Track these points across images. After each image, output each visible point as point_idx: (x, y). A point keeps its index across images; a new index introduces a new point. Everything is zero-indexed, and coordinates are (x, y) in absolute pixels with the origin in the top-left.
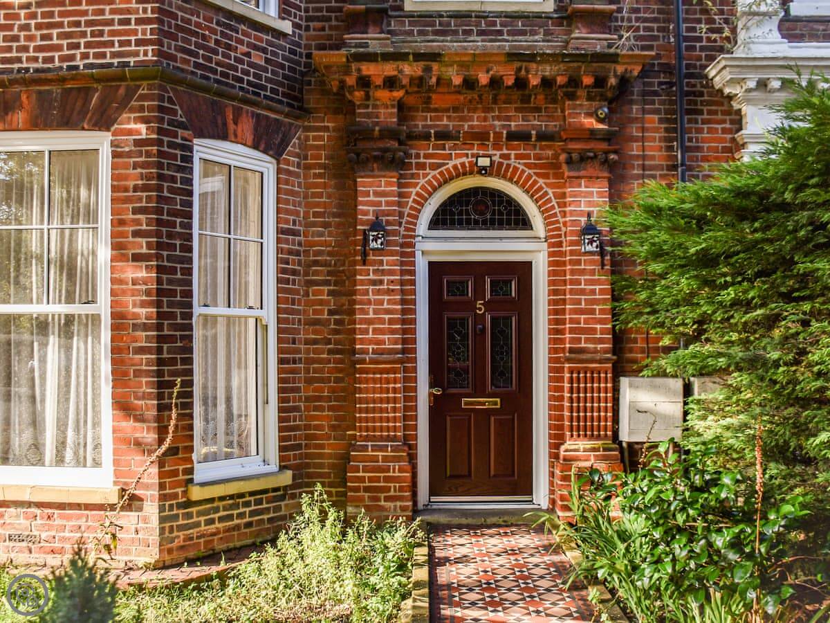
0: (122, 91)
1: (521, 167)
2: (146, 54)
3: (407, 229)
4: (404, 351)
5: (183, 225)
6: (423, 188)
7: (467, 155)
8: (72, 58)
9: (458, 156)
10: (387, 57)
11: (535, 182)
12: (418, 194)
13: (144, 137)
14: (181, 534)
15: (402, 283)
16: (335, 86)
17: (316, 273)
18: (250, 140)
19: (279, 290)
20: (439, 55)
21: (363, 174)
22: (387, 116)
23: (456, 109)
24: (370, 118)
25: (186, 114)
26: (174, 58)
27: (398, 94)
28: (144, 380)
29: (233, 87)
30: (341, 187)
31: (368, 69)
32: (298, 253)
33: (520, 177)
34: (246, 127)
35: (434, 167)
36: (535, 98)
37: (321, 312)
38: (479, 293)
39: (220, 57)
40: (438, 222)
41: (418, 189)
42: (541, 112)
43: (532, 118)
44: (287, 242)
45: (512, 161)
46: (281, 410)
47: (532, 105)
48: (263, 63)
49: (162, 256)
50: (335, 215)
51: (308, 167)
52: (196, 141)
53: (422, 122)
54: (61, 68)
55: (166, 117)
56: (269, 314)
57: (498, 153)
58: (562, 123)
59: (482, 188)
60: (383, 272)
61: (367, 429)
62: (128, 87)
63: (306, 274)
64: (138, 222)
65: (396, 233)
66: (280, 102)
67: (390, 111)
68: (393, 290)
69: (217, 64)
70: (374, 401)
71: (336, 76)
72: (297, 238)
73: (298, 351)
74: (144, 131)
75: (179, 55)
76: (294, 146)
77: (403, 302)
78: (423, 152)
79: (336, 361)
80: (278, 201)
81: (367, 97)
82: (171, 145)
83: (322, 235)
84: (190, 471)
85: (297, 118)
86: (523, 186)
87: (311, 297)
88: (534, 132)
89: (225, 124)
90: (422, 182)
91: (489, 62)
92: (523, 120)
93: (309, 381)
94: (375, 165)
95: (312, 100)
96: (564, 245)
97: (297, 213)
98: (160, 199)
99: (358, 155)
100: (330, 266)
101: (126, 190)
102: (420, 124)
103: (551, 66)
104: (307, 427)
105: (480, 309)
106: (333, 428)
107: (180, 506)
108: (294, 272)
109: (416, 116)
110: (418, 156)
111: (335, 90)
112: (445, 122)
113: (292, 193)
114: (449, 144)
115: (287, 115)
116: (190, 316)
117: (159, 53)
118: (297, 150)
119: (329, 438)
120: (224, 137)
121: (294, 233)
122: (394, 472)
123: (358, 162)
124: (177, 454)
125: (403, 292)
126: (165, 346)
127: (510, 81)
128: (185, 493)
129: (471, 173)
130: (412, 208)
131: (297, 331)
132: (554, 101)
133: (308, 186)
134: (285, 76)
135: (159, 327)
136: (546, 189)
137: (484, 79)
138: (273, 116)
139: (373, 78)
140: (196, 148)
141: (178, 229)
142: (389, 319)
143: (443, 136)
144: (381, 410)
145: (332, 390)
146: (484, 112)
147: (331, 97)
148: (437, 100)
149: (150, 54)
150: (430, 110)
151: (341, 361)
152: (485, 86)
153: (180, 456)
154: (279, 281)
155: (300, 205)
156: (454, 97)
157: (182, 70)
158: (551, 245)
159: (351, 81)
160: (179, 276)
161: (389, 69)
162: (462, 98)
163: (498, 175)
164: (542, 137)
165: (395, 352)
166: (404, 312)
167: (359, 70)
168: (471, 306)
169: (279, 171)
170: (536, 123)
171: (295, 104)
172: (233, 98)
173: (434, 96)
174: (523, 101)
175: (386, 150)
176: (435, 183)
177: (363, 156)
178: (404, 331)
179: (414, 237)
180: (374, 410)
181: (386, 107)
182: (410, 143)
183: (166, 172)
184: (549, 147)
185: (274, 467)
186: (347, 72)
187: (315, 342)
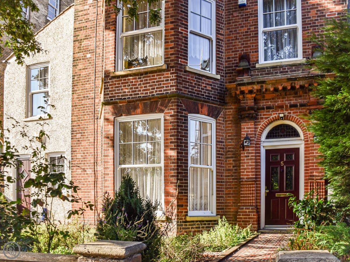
0: (167, 101)
1: (295, 116)
2: (173, 90)
3: (257, 139)
4: (256, 178)
5: (185, 140)
6: (262, 125)
7: (277, 114)
8: (153, 92)
9: (274, 114)
10: (249, 84)
11: (299, 121)
12: (261, 128)
13: (173, 114)
14: (183, 230)
15: (256, 156)
16: (233, 95)
17: (229, 154)
18: (206, 113)
19: (217, 160)
20: (265, 81)
21: (243, 122)
22: (251, 103)
23: (273, 99)
24: (245, 104)
25: (185, 106)
26: (181, 90)
27: (254, 95)
28: (173, 185)
29: (201, 97)
30: (236, 127)
31: (243, 88)
32: (223, 148)
33: (294, 120)
34: (205, 110)
35: (266, 118)
36: (299, 93)
37: (230, 167)
38: (282, 159)
39: (196, 88)
40: (269, 136)
41: (261, 126)
42: (301, 97)
43: (298, 99)
44: (219, 145)
45: (292, 115)
46: (217, 197)
47: (298, 95)
48: (211, 89)
49: (178, 149)
50: (234, 136)
51: (226, 121)
52: (189, 115)
53: (263, 104)
54: (150, 95)
55: (179, 108)
56: (214, 167)
57: (287, 112)
58: (309, 100)
59: (283, 124)
60: (249, 153)
61: (244, 203)
62: (168, 99)
63: (226, 155)
64: (171, 139)
65: (253, 140)
66: (217, 101)
67: (251, 101)
68: (252, 159)
69: (195, 91)
70: (246, 194)
71: (233, 91)
72: (223, 144)
73: (223, 179)
74: (173, 112)
75: (183, 89)
76: (222, 115)
77: (256, 162)
78: (262, 114)
79: (235, 182)
80: (217, 132)
81: (244, 97)
82: (181, 116)
83: (230, 142)
84: (187, 212)
85: (223, 106)
86: (295, 122)
87: (227, 162)
88: (298, 104)
89: (198, 109)
90: (262, 123)
91: (281, 82)
92: (296, 100)
93: (227, 188)
94: (247, 119)
95: (227, 99)
96: (309, 141)
97: (223, 136)
98: (178, 132)
99: (241, 116)
100: (233, 152)
101: (168, 130)
102: (262, 104)
103: (302, 81)
104: (226, 203)
105: (282, 164)
106: (234, 203)
107: (183, 222)
108: (222, 154)
109: (260, 102)
110: (261, 115)
111: (234, 96)
112: (270, 103)
113: (221, 130)
114: (271, 110)
115: (219, 105)
116: (187, 167)
117: (177, 89)
118: (223, 116)
119: (232, 206)
120: (198, 113)
121: (222, 142)
122: (251, 216)
123: (241, 118)
124: (183, 206)
125: (256, 159)
126: (179, 175)
127: (289, 88)
128: (185, 218)
129: (278, 119)
130: (259, 132)
131: (223, 173)
132: (306, 93)
133: (227, 127)
134: (218, 93)
135: (178, 169)
136: (303, 123)
137: (280, 88)
138: (214, 106)
139: (245, 91)
140: (189, 116)
141: (183, 141)
142: (251, 168)
143: (269, 108)
144: (248, 197)
145: (234, 191)
146: (282, 99)
147: (233, 98)
148: (267, 96)
149: (174, 89)
150: (264, 100)
151: (236, 182)
152: (281, 90)
153: (184, 207)
154: (217, 157)
155: (224, 133)
156: (272, 95)
157: (184, 93)
158: (305, 141)
159: (238, 92)
160: (184, 155)
161: (250, 88)
162: (274, 95)
163: (287, 119)
164: (301, 105)
165: (253, 178)
166: (256, 166)
167: (240, 89)
168: (279, 163)
169: (217, 123)
170: (300, 101)
171: (222, 101)
172: (200, 101)
173: (265, 95)
174: (295, 94)
175: (249, 114)
176: (266, 124)
177: (243, 116)
178: (256, 172)
179: (260, 142)
180: (246, 197)
181: (250, 100)
182: (258, 111)
183: (179, 124)
184: (304, 109)
185: (215, 214)
186: (237, 89)
187: (228, 176)
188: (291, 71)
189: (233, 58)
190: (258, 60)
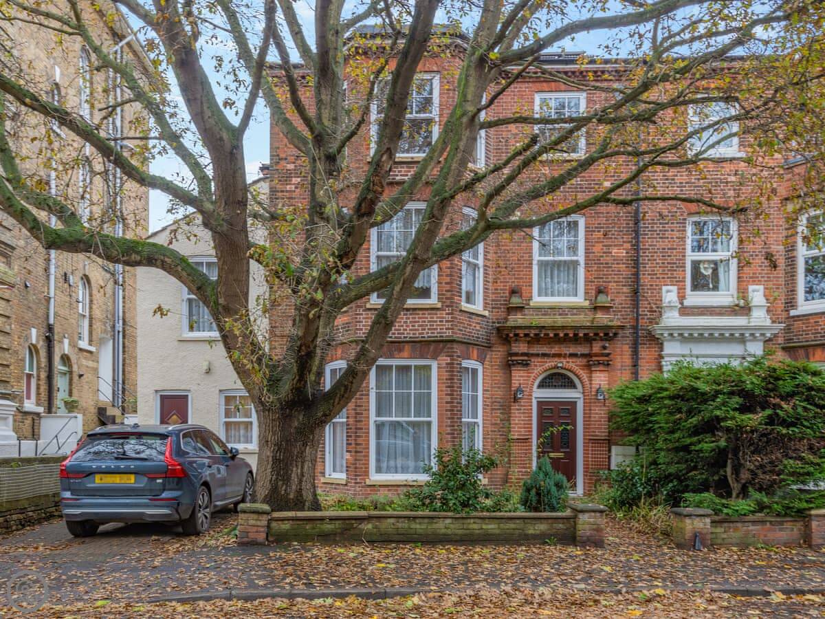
1: (574, 366)
2: (449, 333)
3: (530, 389)
4: (529, 435)
6: (536, 374)
7: (553, 362)
8: (423, 334)
9: (550, 362)
11: (579, 372)
12: (534, 376)
13: (448, 362)
15: (527, 410)
18: (476, 358)
19: (483, 412)
21: (514, 369)
23: (549, 344)
24: (517, 348)
25: (460, 352)
27: (529, 339)
29: (471, 340)
30: (506, 373)
31: (518, 331)
32: (489, 398)
33: (573, 370)
34: (475, 354)
35: (540, 366)
37: (497, 420)
39: (468, 330)
40: (541, 386)
42: (582, 346)
43: (579, 348)
44: (486, 394)
45: (571, 364)
47: (579, 343)
48: (479, 329)
50: (503, 385)
51: (493, 366)
52: (463, 361)
54: (419, 337)
55: (455, 354)
56: (480, 421)
57: (565, 361)
58: (591, 350)
59: (558, 373)
60: (522, 406)
62: (443, 344)
63: (492, 406)
64: (447, 391)
65: (526, 391)
66: (484, 342)
67: (524, 345)
68: (524, 412)
70: (517, 454)
73: (489, 435)
75: (458, 332)
78: (536, 360)
81: (516, 340)
83: (497, 391)
85: (489, 347)
86: (574, 373)
87: (494, 415)
88: (579, 353)
89: (470, 354)
90: (536, 371)
92: (576, 349)
93: (493, 446)
94: (519, 366)
95: (494, 340)
96: (590, 396)
97: (490, 383)
100: (501, 403)
101: (443, 380)
102: (535, 349)
103: (587, 330)
108: (489, 405)
109: (534, 346)
110: (534, 362)
112: (545, 349)
113: (487, 376)
114: (546, 358)
115: (486, 347)
116: (461, 422)
117: (453, 333)
118: (489, 360)
120: (470, 358)
121: (488, 391)
123: (512, 365)
125: (528, 413)
127: (571, 335)
129: (554, 368)
130: (531, 381)
131: (488, 427)
132: (588, 342)
133: (493, 373)
134: (485, 332)
136: (583, 374)
137: (562, 335)
139: (520, 334)
140: (462, 364)
142: (523, 423)
143: (544, 354)
146: (560, 346)
147: (501, 339)
150: (539, 344)
151: (505, 439)
154: (483, 409)
155: (490, 380)
156: (549, 340)
157: (459, 337)
158: (584, 396)
159: (512, 335)
161: (526, 331)
162: (552, 340)
163: (565, 369)
164: (582, 355)
165: (525, 435)
167: (515, 331)
169: (484, 368)
171: (488, 342)
172: (472, 344)
174: (576, 342)
175: (523, 360)
176: (540, 372)
177: (514, 362)
178: (529, 428)
179: (532, 392)
180: (517, 457)
182: (532, 357)
183: (455, 373)
184: (585, 359)
187: (495, 431)
188: (572, 315)
189: (501, 290)
190: (531, 297)
